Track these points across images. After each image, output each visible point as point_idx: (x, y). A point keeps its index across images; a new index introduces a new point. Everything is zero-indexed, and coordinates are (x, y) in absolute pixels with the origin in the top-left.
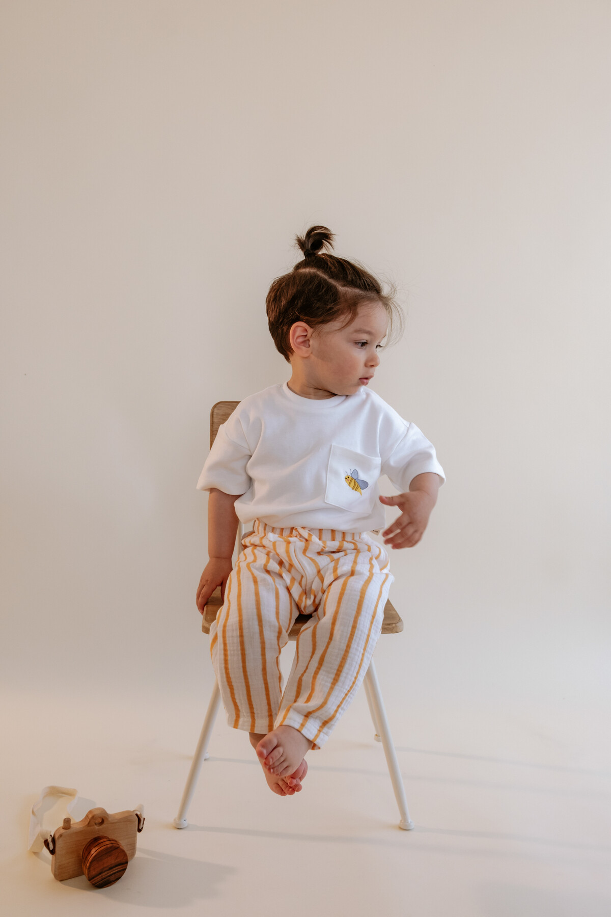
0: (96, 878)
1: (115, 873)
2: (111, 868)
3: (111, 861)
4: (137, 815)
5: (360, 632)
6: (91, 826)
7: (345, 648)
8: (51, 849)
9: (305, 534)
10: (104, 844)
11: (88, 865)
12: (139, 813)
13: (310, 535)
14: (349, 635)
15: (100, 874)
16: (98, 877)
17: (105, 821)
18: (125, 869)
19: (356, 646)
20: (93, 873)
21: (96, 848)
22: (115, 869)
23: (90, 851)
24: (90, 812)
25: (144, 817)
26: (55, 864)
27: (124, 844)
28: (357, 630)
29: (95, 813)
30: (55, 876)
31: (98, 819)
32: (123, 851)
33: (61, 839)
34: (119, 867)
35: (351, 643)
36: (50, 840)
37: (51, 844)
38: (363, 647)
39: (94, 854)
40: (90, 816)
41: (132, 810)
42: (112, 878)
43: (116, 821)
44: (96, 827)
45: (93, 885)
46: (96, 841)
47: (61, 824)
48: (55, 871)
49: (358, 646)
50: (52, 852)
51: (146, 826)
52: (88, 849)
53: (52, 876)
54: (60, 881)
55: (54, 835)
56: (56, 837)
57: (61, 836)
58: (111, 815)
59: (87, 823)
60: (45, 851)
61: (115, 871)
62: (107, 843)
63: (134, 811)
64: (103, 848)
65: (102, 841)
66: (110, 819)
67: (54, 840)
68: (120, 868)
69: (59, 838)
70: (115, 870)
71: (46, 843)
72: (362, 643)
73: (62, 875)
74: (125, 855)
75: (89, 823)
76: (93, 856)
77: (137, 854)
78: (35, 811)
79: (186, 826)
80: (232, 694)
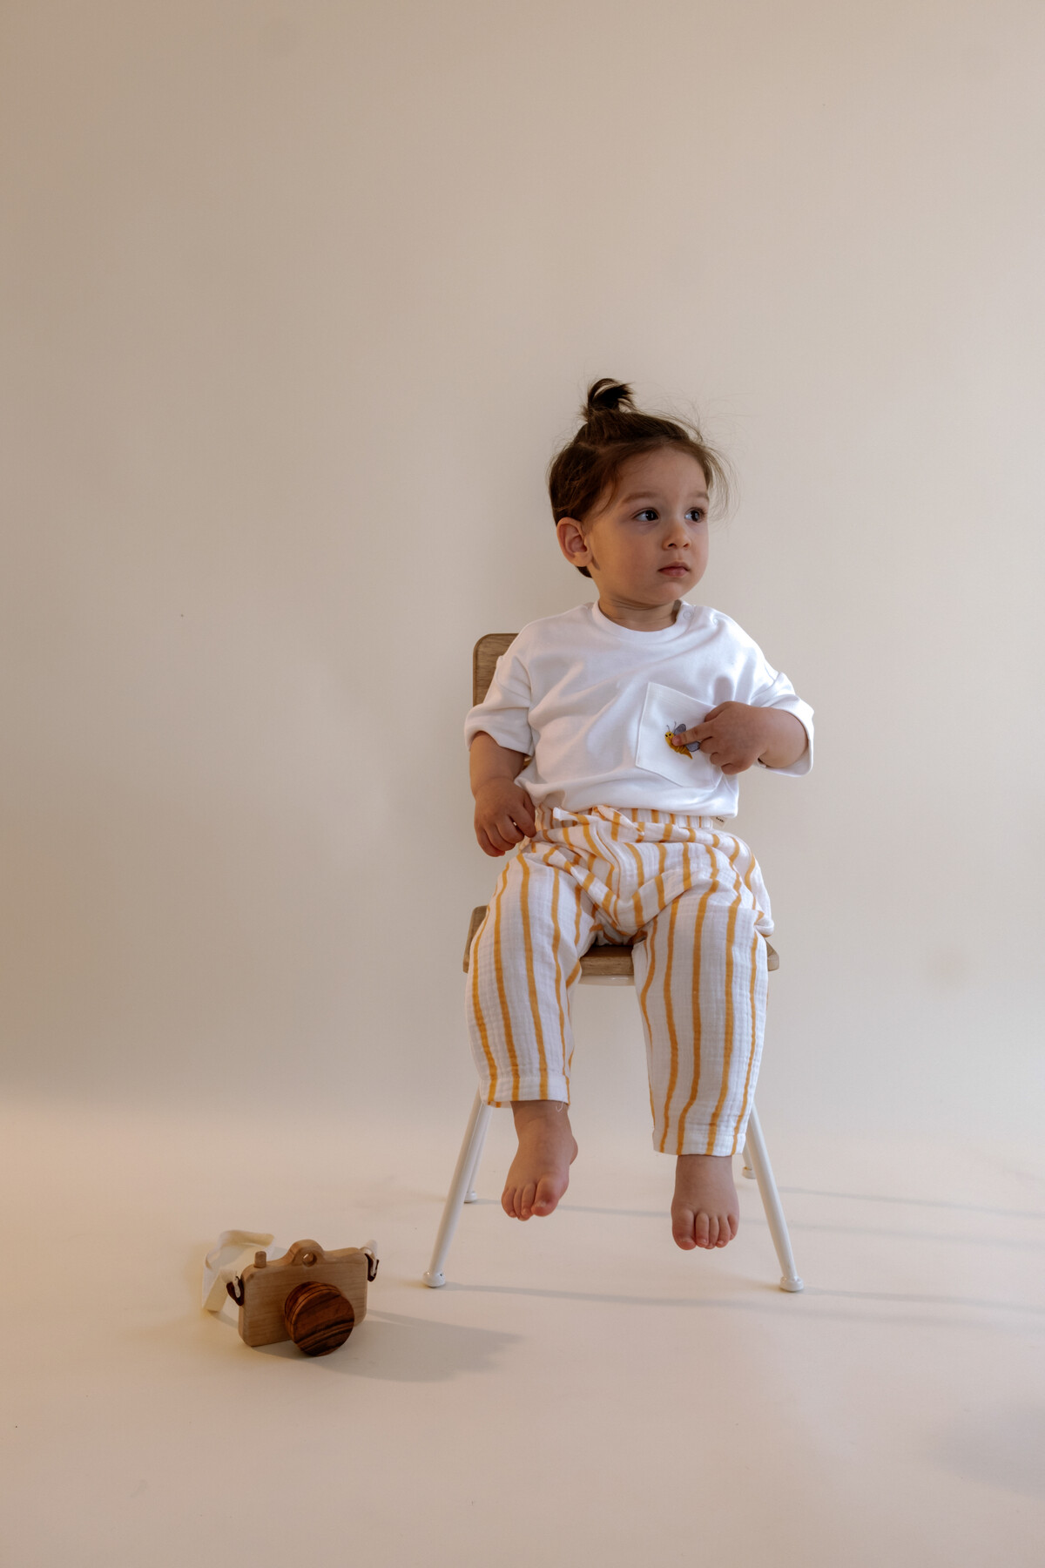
0: (306, 1340)
1: (336, 1334)
2: (328, 1327)
3: (328, 1315)
4: (366, 1255)
5: (739, 969)
6: (296, 1265)
7: (724, 997)
8: (238, 1295)
9: (610, 814)
10: (317, 1289)
11: (294, 1318)
12: (369, 1253)
13: (617, 816)
14: (725, 977)
15: (313, 1333)
16: (309, 1339)
17: (318, 1257)
18: (350, 1331)
19: (739, 991)
20: (303, 1332)
21: (306, 1295)
22: (334, 1328)
23: (296, 1300)
24: (295, 1245)
25: (377, 1257)
26: (244, 1319)
27: (348, 1295)
28: (734, 966)
29: (304, 1245)
30: (244, 1338)
31: (307, 1256)
32: (346, 1302)
33: (252, 1282)
34: (339, 1326)
35: (731, 988)
36: (235, 1283)
37: (237, 1290)
38: (748, 988)
39: (303, 1303)
40: (295, 1251)
41: (359, 1248)
42: (331, 1342)
43: (334, 1260)
44: (305, 1268)
45: (302, 1349)
46: (304, 1287)
47: (252, 1261)
48: (244, 1331)
49: (741, 989)
50: (240, 1301)
51: (381, 1271)
52: (293, 1298)
53: (241, 1340)
54: (253, 1346)
55: (242, 1276)
56: (245, 1278)
57: (252, 1276)
58: (331, 1253)
59: (291, 1260)
60: (230, 1301)
61: (334, 1332)
62: (322, 1288)
63: (362, 1249)
64: (315, 1294)
65: (311, 1286)
66: (325, 1257)
67: (241, 1283)
68: (342, 1327)
69: (248, 1280)
70: (335, 1330)
71: (230, 1287)
72: (746, 984)
73: (256, 1338)
74: (350, 1308)
75: (294, 1260)
76: (301, 1305)
77: (368, 1317)
78: (210, 1262)
79: (442, 1284)
80: (484, 1038)
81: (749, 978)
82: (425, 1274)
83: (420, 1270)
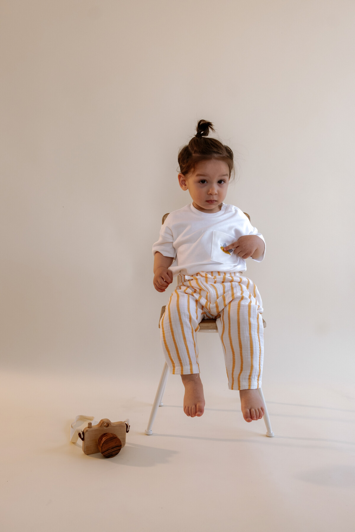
0: (105, 453)
1: (115, 451)
2: (113, 448)
3: (113, 444)
4: (126, 424)
5: (253, 325)
6: (102, 427)
7: (249, 336)
8: (82, 437)
9: (204, 274)
10: (109, 435)
11: (101, 445)
12: (127, 423)
13: (206, 275)
14: (248, 329)
15: (107, 450)
16: (106, 452)
17: (109, 425)
18: (120, 449)
19: (253, 333)
20: (104, 450)
21: (105, 437)
22: (115, 448)
23: (102, 439)
24: (102, 420)
25: (129, 425)
26: (84, 445)
27: (119, 437)
28: (252, 325)
29: (104, 421)
30: (84, 452)
31: (106, 424)
32: (119, 440)
33: (87, 433)
35: (251, 332)
36: (81, 433)
37: (82, 436)
38: (257, 332)
39: (104, 440)
40: (102, 422)
41: (123, 421)
42: (114, 453)
43: (115, 426)
44: (105, 428)
45: (104, 456)
46: (105, 435)
47: (87, 426)
48: (84, 449)
49: (254, 332)
50: (83, 439)
51: (131, 429)
52: (101, 438)
53: (83, 452)
54: (87, 455)
55: (84, 431)
56: (85, 431)
57: (87, 431)
58: (112, 423)
59: (100, 425)
60: (80, 439)
61: (115, 450)
62: (111, 435)
63: (124, 422)
64: (109, 437)
65: (108, 434)
66: (112, 424)
67: (83, 433)
68: (117, 448)
69: (86, 432)
70: (115, 449)
71: (80, 435)
72: (256, 330)
73: (88, 452)
74: (120, 442)
75: (101, 426)
76: (104, 441)
77: (126, 445)
78: (73, 426)
79: (151, 434)
80: (169, 354)
81: (257, 328)
82: (146, 430)
83: (144, 429)
